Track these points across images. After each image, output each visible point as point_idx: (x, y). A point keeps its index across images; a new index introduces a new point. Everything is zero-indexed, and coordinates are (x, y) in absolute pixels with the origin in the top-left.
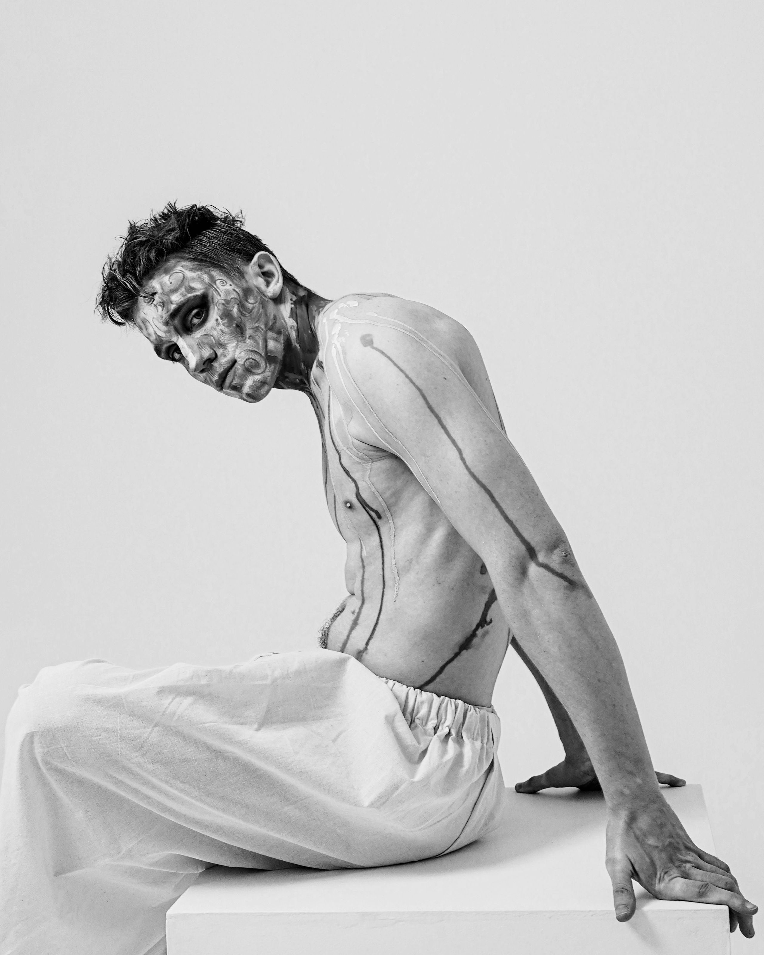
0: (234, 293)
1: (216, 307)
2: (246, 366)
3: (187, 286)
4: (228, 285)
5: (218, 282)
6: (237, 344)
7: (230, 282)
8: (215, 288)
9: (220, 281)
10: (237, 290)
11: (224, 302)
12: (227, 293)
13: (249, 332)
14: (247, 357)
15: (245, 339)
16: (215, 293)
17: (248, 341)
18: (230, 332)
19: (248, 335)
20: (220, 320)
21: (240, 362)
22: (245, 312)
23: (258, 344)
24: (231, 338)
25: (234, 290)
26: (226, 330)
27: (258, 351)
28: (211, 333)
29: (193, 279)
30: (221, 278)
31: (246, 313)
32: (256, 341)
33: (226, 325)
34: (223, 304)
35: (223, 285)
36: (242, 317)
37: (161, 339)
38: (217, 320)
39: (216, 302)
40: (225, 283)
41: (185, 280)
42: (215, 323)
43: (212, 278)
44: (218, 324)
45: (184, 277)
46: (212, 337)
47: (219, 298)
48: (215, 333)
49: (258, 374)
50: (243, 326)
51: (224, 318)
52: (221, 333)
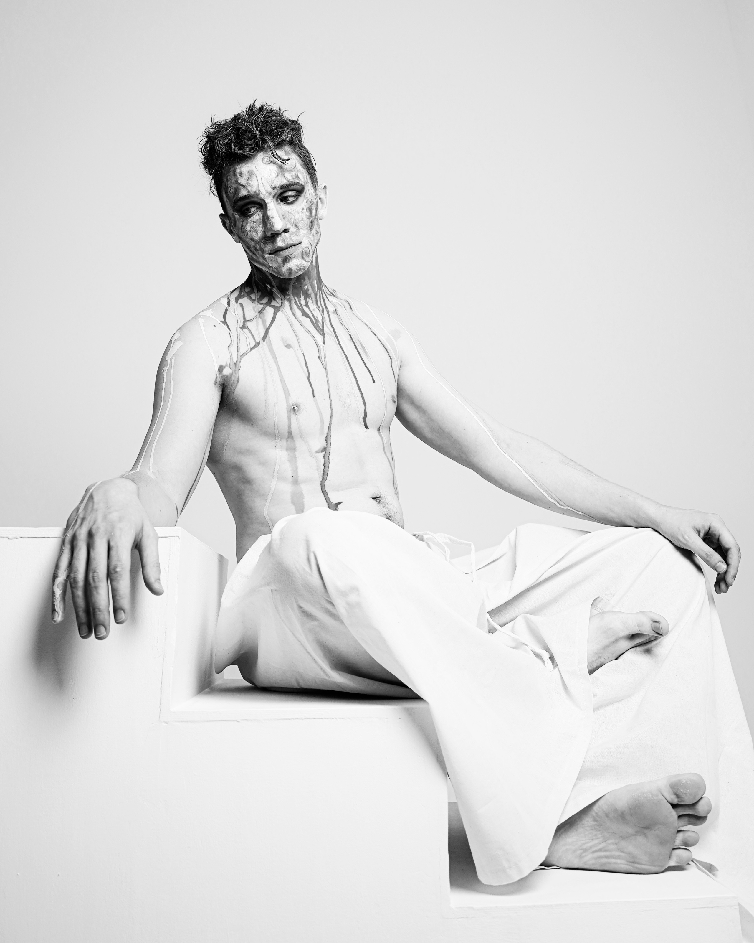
1: (305, 200)
2: (303, 251)
3: (296, 174)
4: (313, 191)
6: (306, 233)
9: (310, 184)
12: (313, 196)
13: (314, 231)
14: (307, 246)
15: (311, 234)
16: (307, 190)
17: (311, 236)
18: (306, 223)
19: (313, 233)
20: (305, 210)
21: (303, 245)
23: (314, 242)
24: (305, 227)
26: (305, 219)
27: (312, 247)
28: (294, 214)
29: (300, 171)
32: (314, 240)
33: (307, 216)
34: (310, 201)
35: (311, 189)
37: (259, 194)
38: (303, 209)
39: (307, 197)
41: (296, 168)
42: (301, 210)
44: (303, 212)
45: (296, 166)
46: (293, 217)
47: (308, 195)
48: (297, 216)
49: (306, 261)
51: (308, 210)
52: (301, 218)
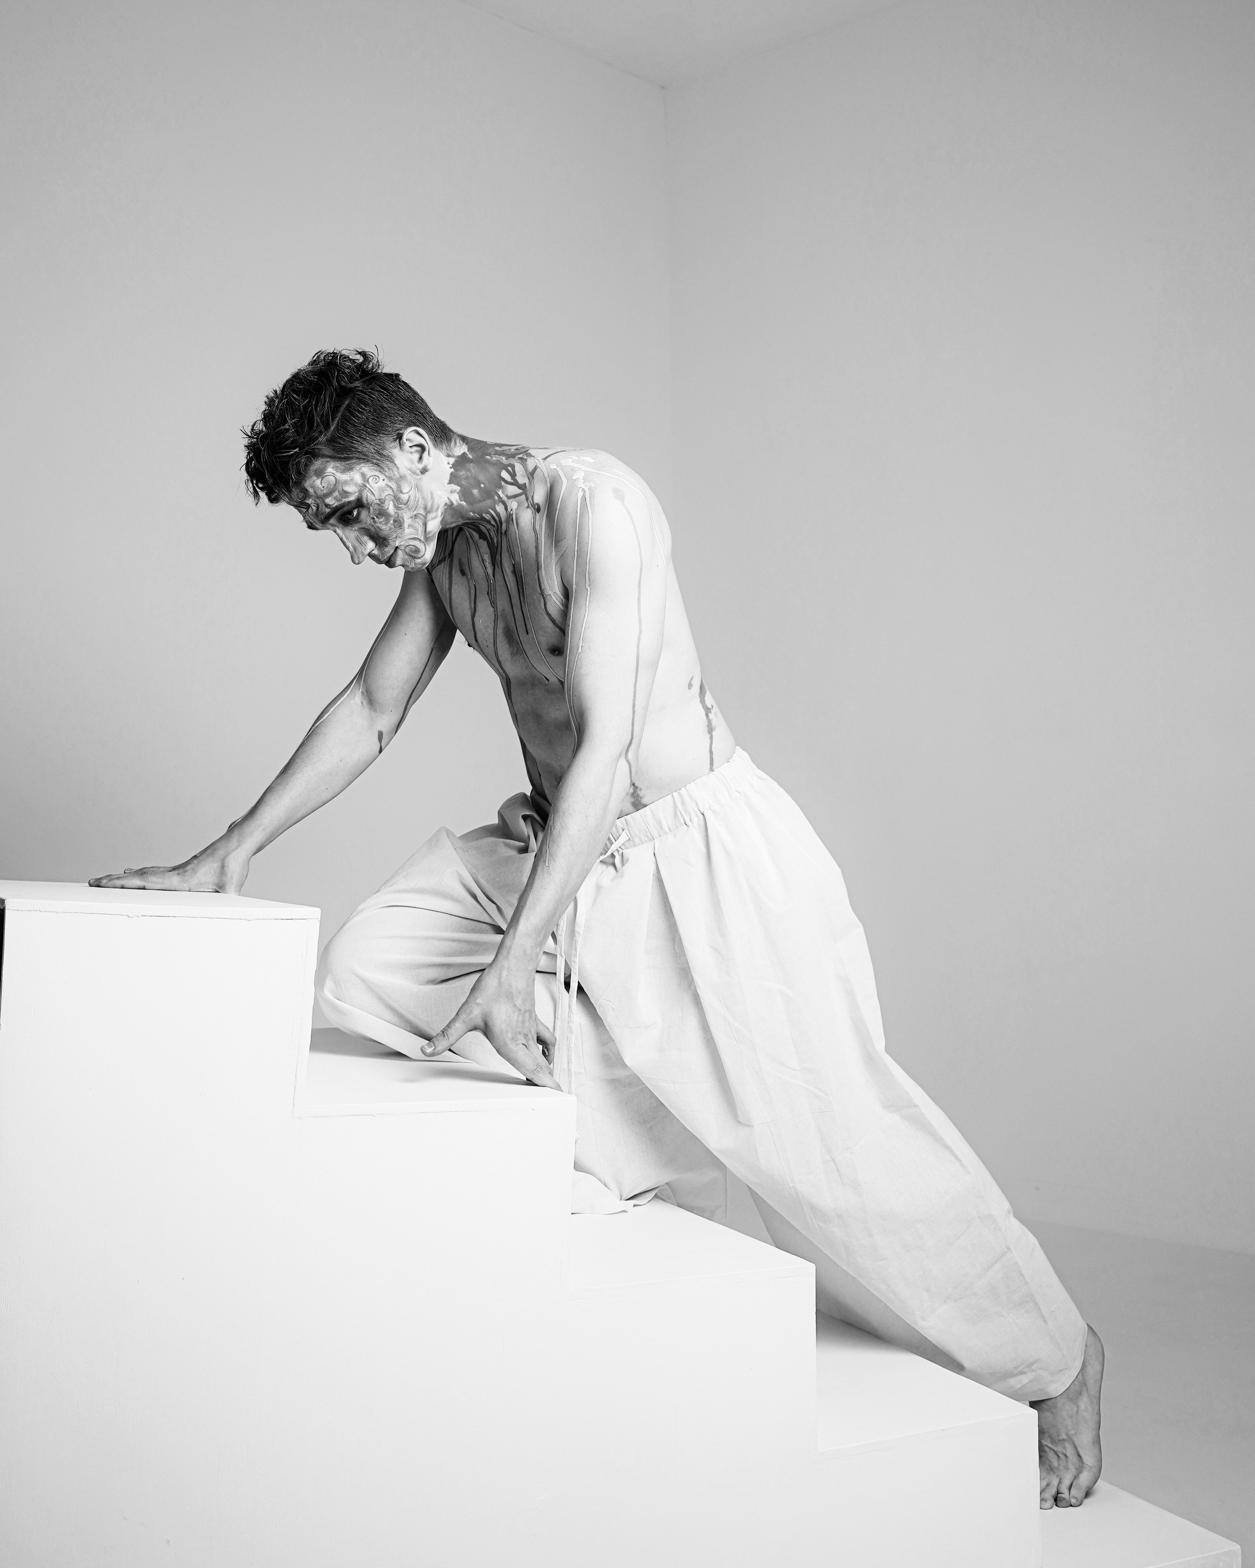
0: (388, 489)
3: (341, 489)
4: (381, 480)
5: (370, 480)
7: (382, 477)
8: (369, 489)
9: (372, 477)
10: (390, 484)
11: (378, 502)
12: (382, 490)
16: (369, 494)
19: (406, 525)
22: (400, 506)
23: (417, 530)
25: (387, 485)
27: (417, 537)
30: (372, 474)
31: (403, 506)
32: (415, 528)
35: (376, 482)
36: (399, 511)
40: (378, 479)
41: (337, 483)
43: (363, 475)
45: (336, 480)
47: (374, 498)
50: (401, 520)
